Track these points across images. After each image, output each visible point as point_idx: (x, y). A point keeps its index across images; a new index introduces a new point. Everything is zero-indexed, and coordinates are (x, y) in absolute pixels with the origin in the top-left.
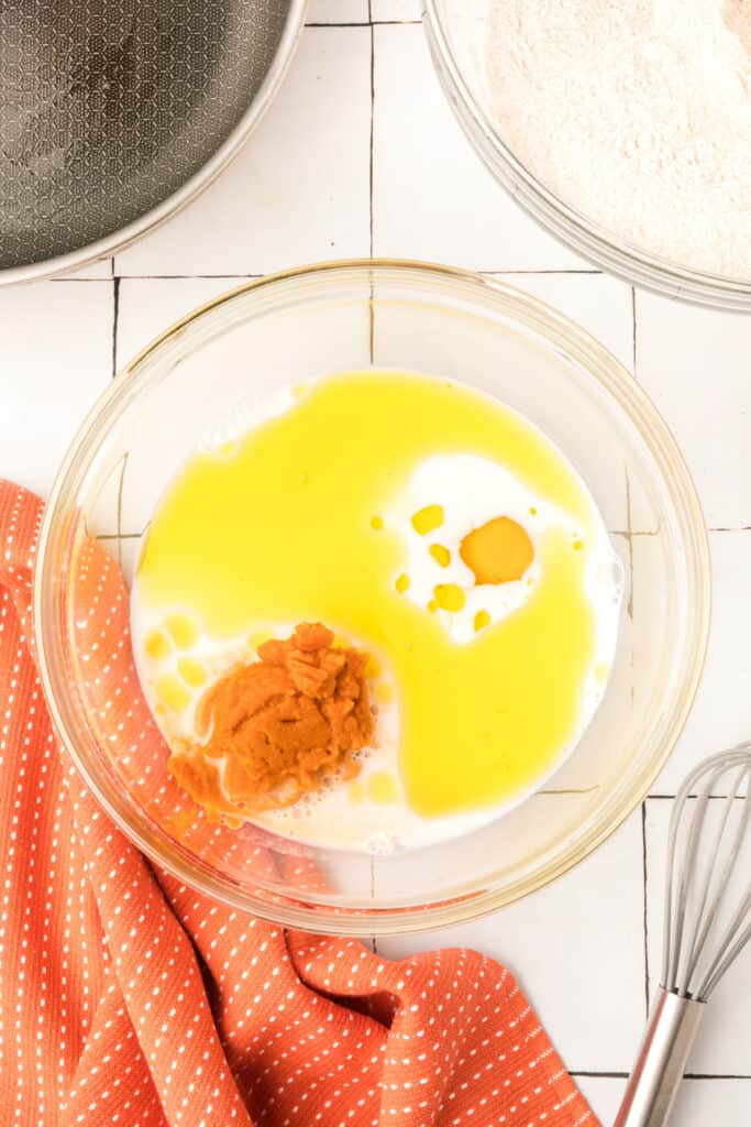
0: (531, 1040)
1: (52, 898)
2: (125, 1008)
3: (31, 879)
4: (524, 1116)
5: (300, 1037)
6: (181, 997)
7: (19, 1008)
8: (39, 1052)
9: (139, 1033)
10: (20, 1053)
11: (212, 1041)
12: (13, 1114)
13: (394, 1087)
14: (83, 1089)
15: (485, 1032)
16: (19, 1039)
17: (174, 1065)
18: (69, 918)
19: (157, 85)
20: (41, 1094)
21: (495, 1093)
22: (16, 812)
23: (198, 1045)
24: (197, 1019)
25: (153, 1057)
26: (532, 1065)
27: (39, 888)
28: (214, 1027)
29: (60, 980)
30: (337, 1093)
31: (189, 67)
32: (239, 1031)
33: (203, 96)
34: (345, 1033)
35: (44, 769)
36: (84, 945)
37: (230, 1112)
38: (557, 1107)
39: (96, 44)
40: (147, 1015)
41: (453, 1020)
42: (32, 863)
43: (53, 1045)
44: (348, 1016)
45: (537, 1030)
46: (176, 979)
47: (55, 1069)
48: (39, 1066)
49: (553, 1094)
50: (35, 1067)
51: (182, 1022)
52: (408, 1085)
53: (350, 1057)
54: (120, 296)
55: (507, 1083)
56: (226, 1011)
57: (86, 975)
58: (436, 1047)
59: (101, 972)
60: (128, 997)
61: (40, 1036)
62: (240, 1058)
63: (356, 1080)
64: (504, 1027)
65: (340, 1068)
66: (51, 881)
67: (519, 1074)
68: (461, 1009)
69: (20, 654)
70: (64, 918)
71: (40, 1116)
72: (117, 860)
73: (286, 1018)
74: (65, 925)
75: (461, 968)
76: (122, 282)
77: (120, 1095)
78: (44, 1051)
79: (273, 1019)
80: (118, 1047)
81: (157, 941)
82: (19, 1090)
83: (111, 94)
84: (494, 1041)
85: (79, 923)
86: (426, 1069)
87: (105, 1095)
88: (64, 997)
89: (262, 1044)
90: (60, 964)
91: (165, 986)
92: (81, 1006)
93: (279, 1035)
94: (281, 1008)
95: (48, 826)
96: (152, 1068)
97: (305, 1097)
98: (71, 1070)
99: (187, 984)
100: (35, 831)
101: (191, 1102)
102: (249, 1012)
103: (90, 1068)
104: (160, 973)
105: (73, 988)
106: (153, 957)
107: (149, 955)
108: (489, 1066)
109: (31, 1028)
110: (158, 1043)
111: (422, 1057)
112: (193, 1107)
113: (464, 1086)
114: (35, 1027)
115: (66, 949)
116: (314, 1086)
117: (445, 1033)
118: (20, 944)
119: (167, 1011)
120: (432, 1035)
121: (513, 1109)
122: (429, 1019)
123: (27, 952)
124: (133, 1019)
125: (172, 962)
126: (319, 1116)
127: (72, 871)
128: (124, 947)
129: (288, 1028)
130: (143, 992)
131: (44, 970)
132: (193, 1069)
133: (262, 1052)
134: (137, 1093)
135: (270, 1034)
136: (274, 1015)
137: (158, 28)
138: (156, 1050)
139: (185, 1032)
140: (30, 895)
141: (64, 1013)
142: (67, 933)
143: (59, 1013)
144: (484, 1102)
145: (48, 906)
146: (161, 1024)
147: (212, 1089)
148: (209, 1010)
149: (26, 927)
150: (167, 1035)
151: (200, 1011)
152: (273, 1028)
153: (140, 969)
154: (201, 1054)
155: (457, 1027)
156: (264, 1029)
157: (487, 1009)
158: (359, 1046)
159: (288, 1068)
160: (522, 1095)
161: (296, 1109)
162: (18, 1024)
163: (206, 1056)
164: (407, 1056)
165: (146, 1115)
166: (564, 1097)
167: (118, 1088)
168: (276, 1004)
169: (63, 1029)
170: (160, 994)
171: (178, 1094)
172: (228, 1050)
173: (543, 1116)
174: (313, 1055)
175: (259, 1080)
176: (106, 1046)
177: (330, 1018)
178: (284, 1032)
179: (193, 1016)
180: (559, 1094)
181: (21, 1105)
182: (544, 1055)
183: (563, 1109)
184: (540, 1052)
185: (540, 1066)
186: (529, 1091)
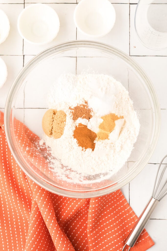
0: (121, 197)
7: (13, 200)
10: (16, 209)
12: (18, 221)
16: (15, 206)
20: (23, 216)
21: (113, 207)
26: (121, 202)
38: (126, 210)
48: (20, 210)
49: (125, 207)
55: (116, 205)
67: (118, 203)
76: (25, 56)
78: (20, 207)
82: (18, 216)
108: (112, 202)
109: (17, 203)
111: (97, 201)
118: (10, 188)
124: (39, 209)
131: (17, 192)
140: (10, 178)
142: (19, 181)
143: (22, 199)
144: (111, 209)
153: (38, 194)
160: (119, 207)
162: (14, 203)
166: (127, 208)
169: (23, 203)
173: (123, 211)
180: (126, 207)
181: (19, 219)
182: (123, 200)
183: (127, 210)
184: (122, 199)
185: (122, 202)
186: (120, 207)
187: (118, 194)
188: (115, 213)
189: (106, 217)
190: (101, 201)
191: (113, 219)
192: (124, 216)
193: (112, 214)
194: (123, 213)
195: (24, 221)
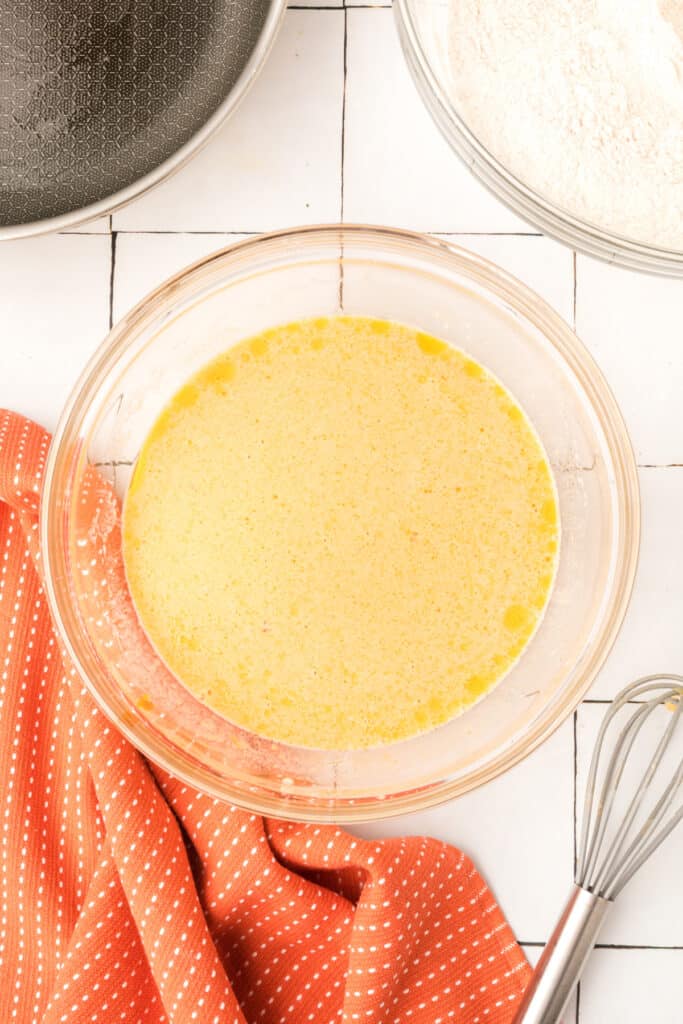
0: (488, 915)
1: (51, 783)
2: (118, 881)
3: (33, 766)
4: (477, 981)
5: (273, 909)
6: (169, 872)
7: (21, 880)
8: (39, 918)
9: (131, 903)
10: (21, 919)
11: (195, 910)
12: (15, 972)
13: (361, 950)
14: (79, 952)
15: (448, 907)
16: (21, 907)
17: (162, 932)
18: (66, 801)
19: (152, 59)
20: (40, 955)
21: (453, 960)
22: (20, 707)
23: (183, 914)
24: (182, 891)
25: (143, 923)
26: (487, 936)
27: (40, 775)
28: (197, 899)
29: (57, 856)
30: (304, 958)
31: (181, 43)
32: (219, 902)
33: (193, 69)
34: (314, 907)
35: (46, 669)
36: (80, 825)
37: (211, 974)
38: (507, 974)
39: (98, 21)
40: (139, 887)
41: (416, 894)
42: (34, 752)
43: (51, 912)
44: (316, 892)
45: (493, 907)
46: (165, 856)
47: (53, 933)
48: (39, 931)
49: (504, 963)
50: (35, 932)
51: (169, 895)
52: (373, 949)
53: (317, 927)
54: (117, 249)
55: (464, 951)
56: (209, 884)
57: (81, 851)
58: (400, 916)
59: (95, 848)
60: (122, 871)
61: (40, 904)
62: (220, 926)
63: (321, 947)
64: (466, 903)
65: (308, 936)
66: (51, 768)
67: (475, 944)
68: (424, 885)
69: (24, 567)
70: (62, 800)
71: (39, 974)
72: (114, 750)
73: (262, 892)
74: (62, 807)
75: (423, 850)
76: (119, 235)
77: (111, 957)
78: (43, 918)
79: (250, 893)
80: (110, 915)
81: (148, 822)
82: (20, 951)
83: (111, 66)
84: (456, 914)
85: (76, 805)
86: (390, 935)
87: (98, 956)
88: (61, 870)
89: (239, 913)
90: (58, 841)
91: (154, 861)
92: (76, 879)
93: (255, 907)
94: (258, 883)
95: (49, 719)
96: (142, 933)
97: (276, 961)
98: (67, 934)
99: (174, 860)
100: (37, 724)
101: (176, 964)
102: (229, 886)
103: (84, 934)
104: (151, 850)
105: (70, 864)
106: (144, 836)
107: (141, 834)
108: (450, 937)
109: (32, 897)
110: (148, 912)
111: (387, 925)
112: (177, 969)
113: (428, 953)
114: (35, 897)
115: (63, 828)
116: (284, 951)
117: (408, 905)
118: (22, 823)
119: (157, 884)
120: (397, 905)
121: (468, 974)
122: (394, 892)
123: (29, 831)
124: (126, 890)
125: (161, 841)
126: (287, 978)
127: (69, 759)
128: (119, 828)
129: (263, 901)
130: (135, 868)
131: (44, 847)
132: (179, 936)
133: (239, 921)
134: (126, 955)
135: (247, 906)
136: (252, 889)
137: (153, 8)
138: (146, 917)
139: (172, 903)
140: (32, 780)
141: (61, 884)
142: (65, 814)
143: (57, 884)
144: (443, 968)
145: (48, 790)
146: (151, 895)
147: (195, 953)
148: (193, 883)
149: (29, 809)
150: (156, 905)
151: (185, 884)
152: (250, 901)
153: (133, 847)
154: (186, 923)
155: (420, 900)
156: (242, 901)
157: (450, 887)
158: (326, 918)
159: (262, 935)
160: (477, 963)
161: (267, 971)
162: (20, 894)
163: (190, 924)
164: (373, 923)
165: (133, 974)
166: (515, 964)
167: (109, 950)
168: (254, 880)
169: (60, 899)
170: (150, 870)
171: (165, 956)
172: (209, 918)
173: (495, 982)
174: (284, 925)
175: (235, 945)
176: (99, 914)
177: (301, 893)
178: (260, 904)
179: (179, 889)
180: (511, 963)
181: (23, 965)
182: (499, 928)
183: (514, 976)
184: (494, 926)
185: (494, 937)
186: (483, 959)
187: (473, 902)
188: (459, 987)
189: (422, 1006)
190: (407, 931)
191: (451, 1014)
192: (498, 1004)
193: (447, 991)
194: (494, 987)
195: (39, 981)
